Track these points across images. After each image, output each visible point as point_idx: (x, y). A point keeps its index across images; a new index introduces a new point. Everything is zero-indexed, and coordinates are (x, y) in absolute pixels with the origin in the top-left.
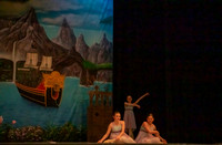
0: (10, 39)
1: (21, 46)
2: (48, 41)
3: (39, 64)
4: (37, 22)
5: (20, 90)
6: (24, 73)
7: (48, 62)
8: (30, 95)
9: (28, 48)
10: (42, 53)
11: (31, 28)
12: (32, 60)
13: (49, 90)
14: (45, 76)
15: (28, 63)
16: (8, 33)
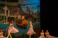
0: (14, 12)
2: (23, 12)
3: (21, 18)
4: (20, 7)
5: (17, 25)
6: (17, 20)
7: (23, 17)
8: (19, 26)
9: (18, 14)
10: (22, 15)
11: (19, 9)
12: (19, 17)
13: (24, 24)
14: (23, 21)
15: (18, 18)
16: (13, 10)
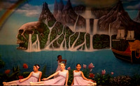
0: (106, 22)
1: (114, 26)
8: (121, 56)
9: (118, 26)
10: (127, 29)
11: (120, 14)
12: (121, 34)
